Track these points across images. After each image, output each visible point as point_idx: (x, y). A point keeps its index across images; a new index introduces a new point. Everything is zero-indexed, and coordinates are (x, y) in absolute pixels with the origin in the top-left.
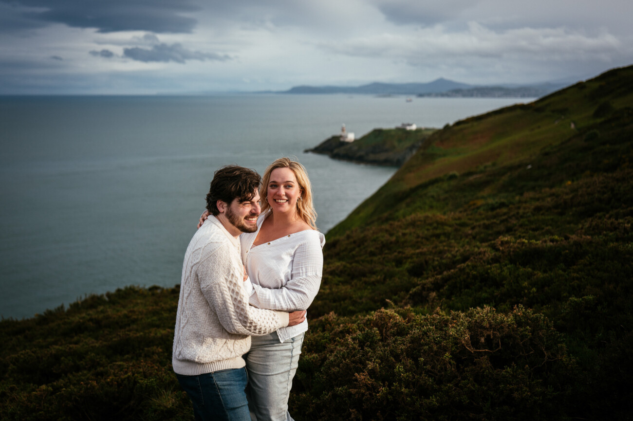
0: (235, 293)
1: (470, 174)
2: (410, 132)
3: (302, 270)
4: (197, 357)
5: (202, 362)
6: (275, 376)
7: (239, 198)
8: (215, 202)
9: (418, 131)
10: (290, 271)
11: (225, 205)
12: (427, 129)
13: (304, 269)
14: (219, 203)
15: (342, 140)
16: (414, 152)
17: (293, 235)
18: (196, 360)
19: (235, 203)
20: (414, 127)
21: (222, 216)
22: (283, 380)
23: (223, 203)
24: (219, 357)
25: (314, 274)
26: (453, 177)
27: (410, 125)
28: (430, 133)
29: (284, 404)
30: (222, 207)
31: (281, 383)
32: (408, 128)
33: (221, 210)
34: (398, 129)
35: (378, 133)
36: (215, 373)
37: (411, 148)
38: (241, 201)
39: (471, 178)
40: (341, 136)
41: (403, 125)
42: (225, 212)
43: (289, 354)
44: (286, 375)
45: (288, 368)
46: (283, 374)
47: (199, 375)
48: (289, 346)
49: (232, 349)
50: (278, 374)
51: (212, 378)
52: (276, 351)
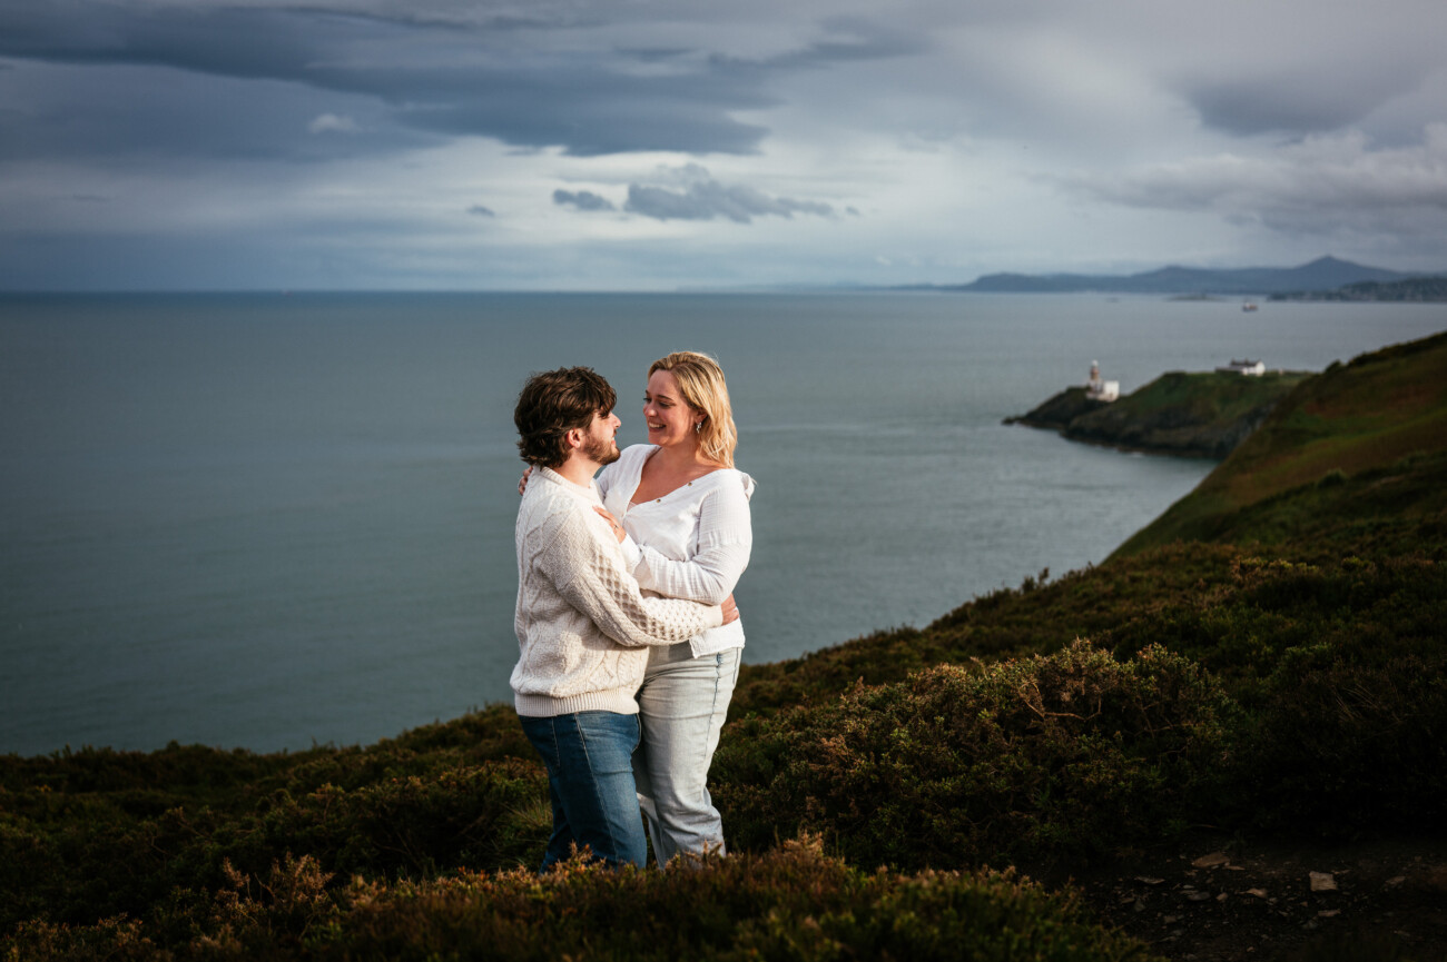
3: (713, 537)
4: (552, 688)
5: (562, 695)
6: (684, 721)
10: (695, 537)
13: (716, 535)
15: (1090, 396)
17: (696, 482)
18: (551, 693)
22: (699, 730)
24: (589, 684)
25: (735, 542)
29: (699, 772)
31: (695, 734)
36: (581, 713)
40: (1088, 389)
43: (711, 685)
44: (704, 722)
45: (709, 710)
46: (700, 720)
47: (554, 718)
48: (712, 673)
49: (613, 672)
50: (691, 718)
51: (575, 721)
52: (689, 678)
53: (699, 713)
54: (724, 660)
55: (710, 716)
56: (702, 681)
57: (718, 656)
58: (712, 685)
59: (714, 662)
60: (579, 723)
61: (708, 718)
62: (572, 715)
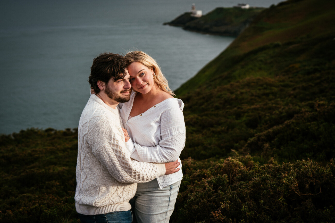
0: (118, 153)
1: (290, 44)
2: (245, 10)
3: (168, 132)
4: (94, 203)
5: (98, 206)
6: (155, 216)
7: (114, 78)
8: (96, 83)
9: (250, 9)
10: (159, 133)
11: (104, 84)
12: (257, 8)
13: (169, 131)
14: (99, 83)
15: (192, 15)
16: (247, 26)
17: (157, 105)
18: (93, 205)
19: (111, 81)
20: (247, 7)
21: (102, 94)
22: (161, 219)
23: (102, 82)
24: (111, 201)
25: (178, 133)
26: (277, 46)
27: (245, 5)
28: (260, 11)
30: (101, 86)
31: (160, 221)
32: (243, 7)
33: (101, 88)
34: (235, 8)
35: (219, 11)
36: (107, 214)
37: (245, 23)
38: (115, 80)
39: (291, 47)
40: (192, 13)
41: (239, 5)
42: (104, 89)
44: (164, 215)
45: (166, 210)
46: (162, 215)
47: (95, 216)
48: (168, 193)
49: (121, 195)
50: (158, 214)
51: (105, 218)
52: (157, 196)
53: (161, 212)
54: (173, 187)
55: (166, 212)
56: (163, 197)
57: (171, 186)
58: (168, 199)
59: (169, 188)
60: (107, 219)
61: (165, 214)
62: (103, 214)
